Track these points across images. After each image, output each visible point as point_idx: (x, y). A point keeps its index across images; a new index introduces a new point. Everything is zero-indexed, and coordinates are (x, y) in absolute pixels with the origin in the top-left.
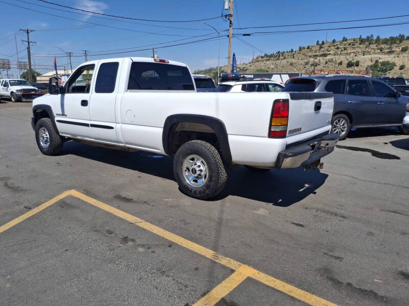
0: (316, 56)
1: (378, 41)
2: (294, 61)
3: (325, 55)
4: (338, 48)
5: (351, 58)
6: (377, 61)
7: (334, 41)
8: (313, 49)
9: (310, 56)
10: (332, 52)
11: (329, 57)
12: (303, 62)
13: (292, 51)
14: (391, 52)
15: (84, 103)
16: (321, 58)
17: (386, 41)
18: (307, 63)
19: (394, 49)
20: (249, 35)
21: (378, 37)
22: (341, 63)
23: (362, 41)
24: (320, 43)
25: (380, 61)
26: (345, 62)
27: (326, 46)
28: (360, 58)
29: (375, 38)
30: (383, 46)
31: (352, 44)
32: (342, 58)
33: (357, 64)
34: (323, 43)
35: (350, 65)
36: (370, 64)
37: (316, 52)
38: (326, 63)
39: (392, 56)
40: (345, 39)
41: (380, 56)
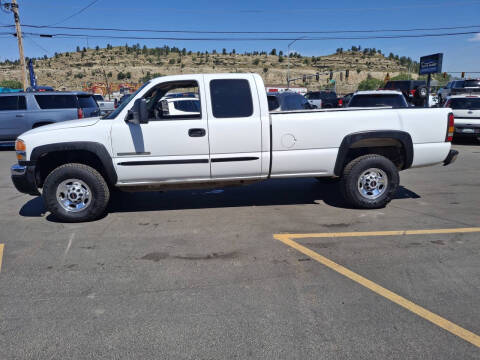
0: (78, 65)
1: (145, 50)
2: (51, 70)
3: (90, 65)
4: (104, 57)
5: (120, 69)
6: (148, 74)
7: (97, 48)
8: (74, 56)
9: (71, 66)
10: (98, 62)
11: (95, 67)
12: (64, 72)
13: (46, 57)
14: (160, 64)
15: (196, 133)
16: (86, 69)
17: (153, 52)
18: (69, 74)
19: (163, 61)
20: (51, 36)
21: (145, 47)
22: (110, 75)
23: (129, 50)
24: (81, 49)
25: (152, 73)
26: (115, 74)
27: (89, 55)
28: (130, 69)
29: (142, 47)
30: (151, 57)
31: (119, 53)
32: (110, 69)
33: (129, 76)
34: (85, 50)
35: (121, 77)
36: (142, 76)
37: (78, 60)
38: (93, 74)
39: (162, 68)
40: (109, 47)
41: (151, 67)
